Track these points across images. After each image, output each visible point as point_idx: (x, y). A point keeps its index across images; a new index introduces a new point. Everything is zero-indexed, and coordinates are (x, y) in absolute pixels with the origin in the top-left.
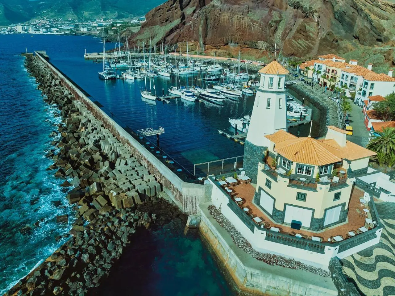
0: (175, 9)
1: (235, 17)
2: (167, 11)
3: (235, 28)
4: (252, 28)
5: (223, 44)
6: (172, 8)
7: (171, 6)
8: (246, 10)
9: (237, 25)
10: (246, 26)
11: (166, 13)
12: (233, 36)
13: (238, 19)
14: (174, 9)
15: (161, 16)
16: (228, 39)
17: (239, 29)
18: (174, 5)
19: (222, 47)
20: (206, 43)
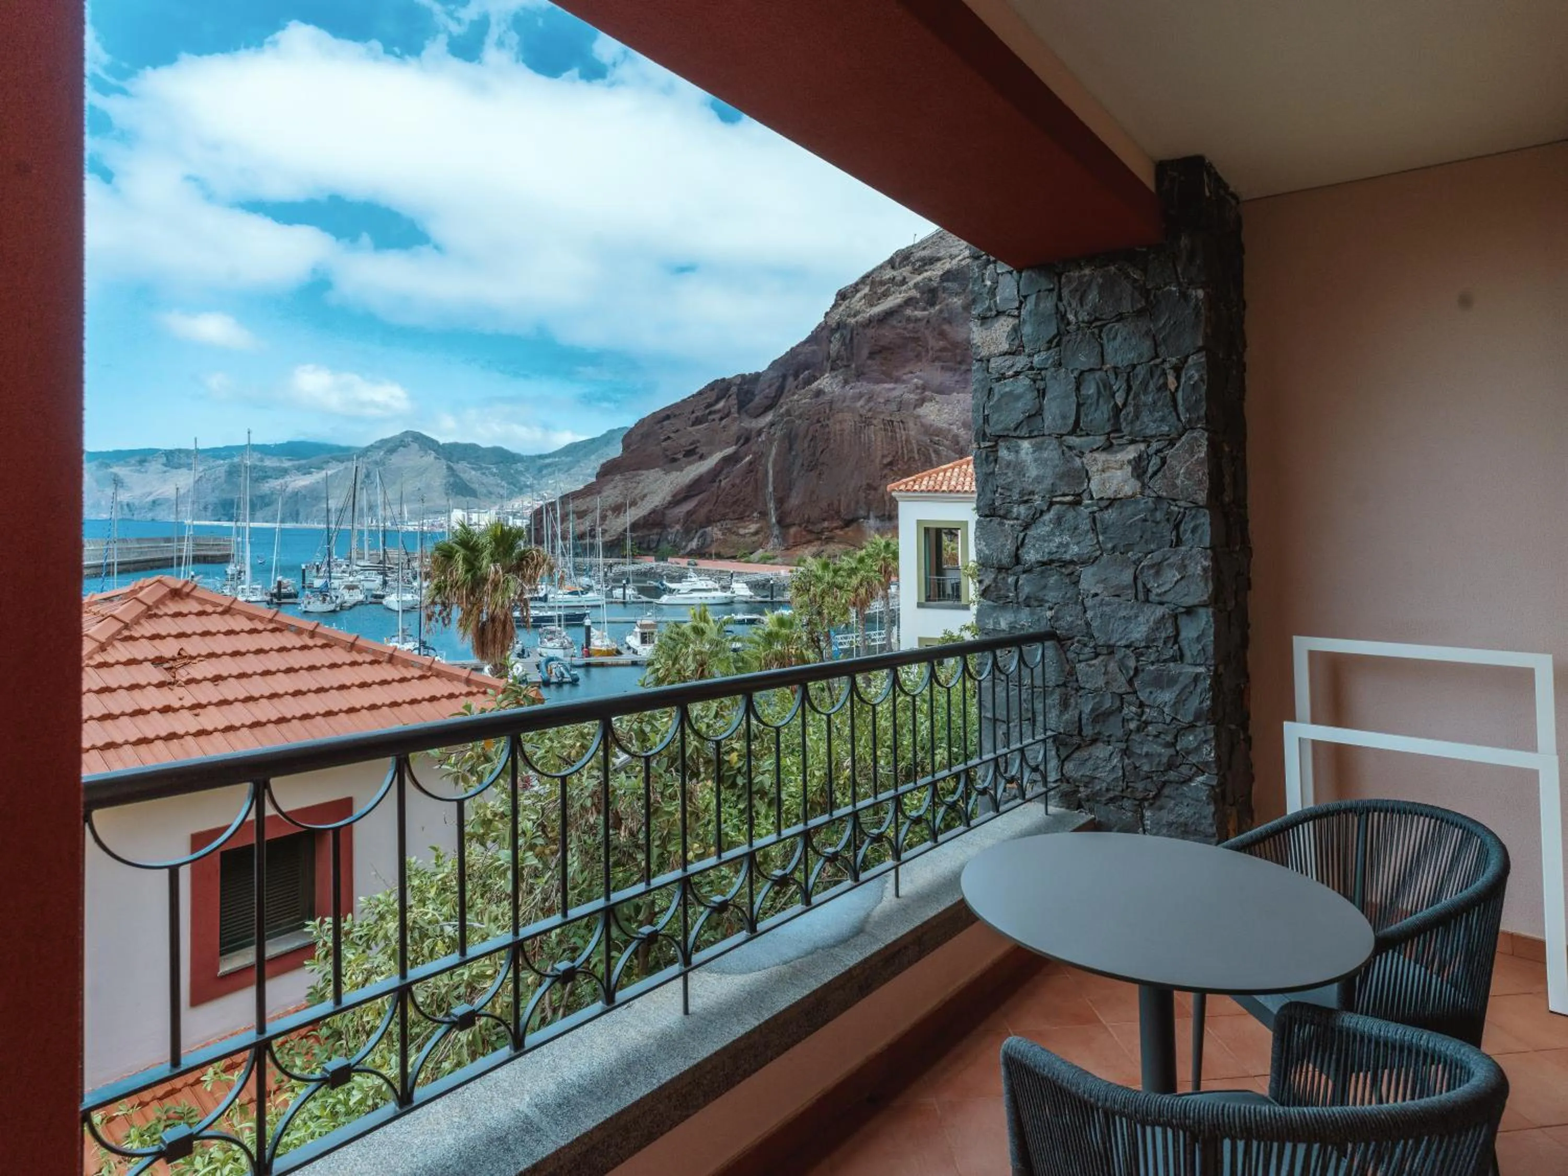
0: (721, 419)
1: (875, 422)
2: (693, 425)
3: (877, 461)
4: (933, 455)
5: (841, 523)
6: (710, 413)
7: (707, 407)
8: (912, 396)
9: (886, 452)
10: (912, 451)
11: (690, 429)
12: (873, 492)
13: (885, 430)
14: (717, 416)
15: (669, 438)
16: (857, 503)
17: (891, 464)
18: (721, 405)
19: (839, 532)
20: (788, 520)
